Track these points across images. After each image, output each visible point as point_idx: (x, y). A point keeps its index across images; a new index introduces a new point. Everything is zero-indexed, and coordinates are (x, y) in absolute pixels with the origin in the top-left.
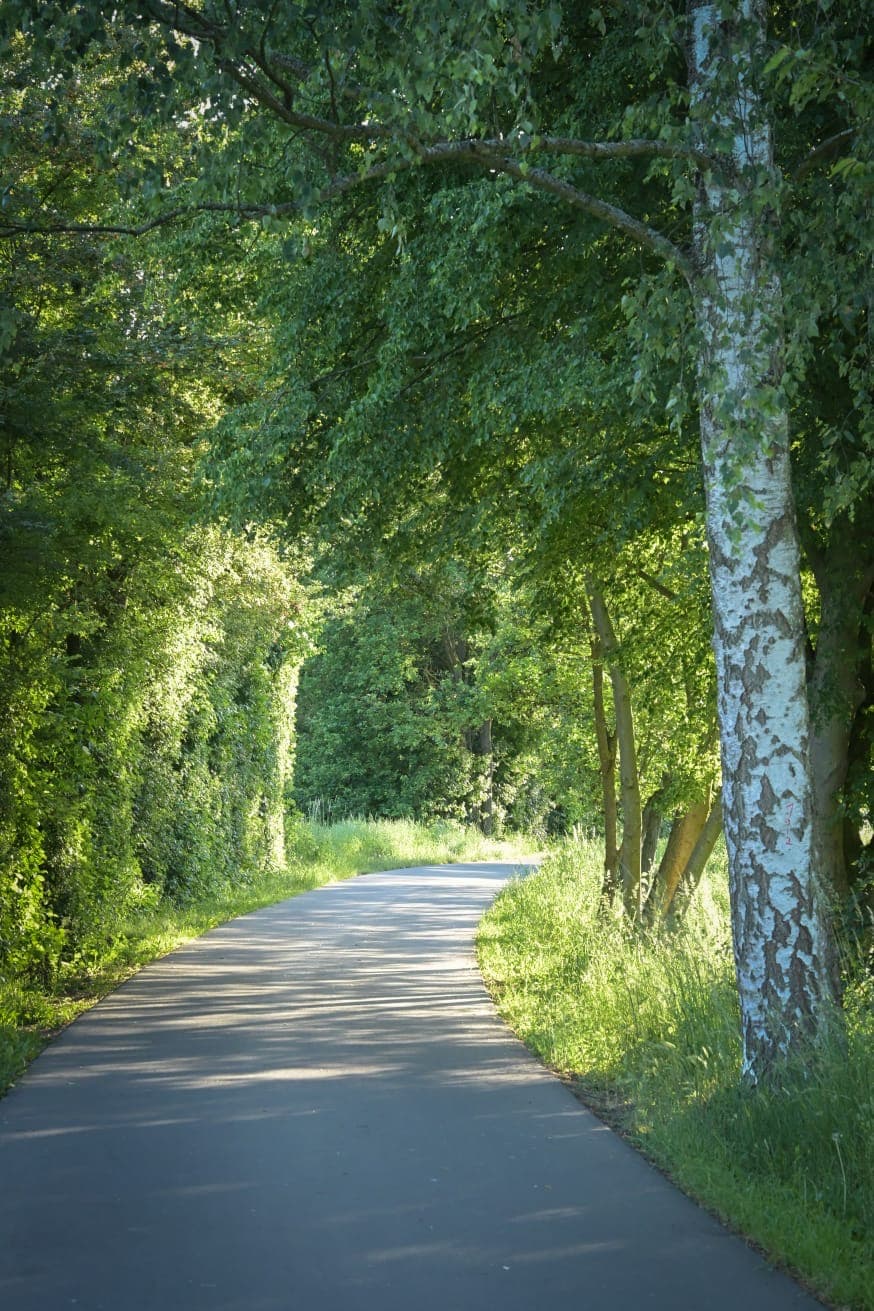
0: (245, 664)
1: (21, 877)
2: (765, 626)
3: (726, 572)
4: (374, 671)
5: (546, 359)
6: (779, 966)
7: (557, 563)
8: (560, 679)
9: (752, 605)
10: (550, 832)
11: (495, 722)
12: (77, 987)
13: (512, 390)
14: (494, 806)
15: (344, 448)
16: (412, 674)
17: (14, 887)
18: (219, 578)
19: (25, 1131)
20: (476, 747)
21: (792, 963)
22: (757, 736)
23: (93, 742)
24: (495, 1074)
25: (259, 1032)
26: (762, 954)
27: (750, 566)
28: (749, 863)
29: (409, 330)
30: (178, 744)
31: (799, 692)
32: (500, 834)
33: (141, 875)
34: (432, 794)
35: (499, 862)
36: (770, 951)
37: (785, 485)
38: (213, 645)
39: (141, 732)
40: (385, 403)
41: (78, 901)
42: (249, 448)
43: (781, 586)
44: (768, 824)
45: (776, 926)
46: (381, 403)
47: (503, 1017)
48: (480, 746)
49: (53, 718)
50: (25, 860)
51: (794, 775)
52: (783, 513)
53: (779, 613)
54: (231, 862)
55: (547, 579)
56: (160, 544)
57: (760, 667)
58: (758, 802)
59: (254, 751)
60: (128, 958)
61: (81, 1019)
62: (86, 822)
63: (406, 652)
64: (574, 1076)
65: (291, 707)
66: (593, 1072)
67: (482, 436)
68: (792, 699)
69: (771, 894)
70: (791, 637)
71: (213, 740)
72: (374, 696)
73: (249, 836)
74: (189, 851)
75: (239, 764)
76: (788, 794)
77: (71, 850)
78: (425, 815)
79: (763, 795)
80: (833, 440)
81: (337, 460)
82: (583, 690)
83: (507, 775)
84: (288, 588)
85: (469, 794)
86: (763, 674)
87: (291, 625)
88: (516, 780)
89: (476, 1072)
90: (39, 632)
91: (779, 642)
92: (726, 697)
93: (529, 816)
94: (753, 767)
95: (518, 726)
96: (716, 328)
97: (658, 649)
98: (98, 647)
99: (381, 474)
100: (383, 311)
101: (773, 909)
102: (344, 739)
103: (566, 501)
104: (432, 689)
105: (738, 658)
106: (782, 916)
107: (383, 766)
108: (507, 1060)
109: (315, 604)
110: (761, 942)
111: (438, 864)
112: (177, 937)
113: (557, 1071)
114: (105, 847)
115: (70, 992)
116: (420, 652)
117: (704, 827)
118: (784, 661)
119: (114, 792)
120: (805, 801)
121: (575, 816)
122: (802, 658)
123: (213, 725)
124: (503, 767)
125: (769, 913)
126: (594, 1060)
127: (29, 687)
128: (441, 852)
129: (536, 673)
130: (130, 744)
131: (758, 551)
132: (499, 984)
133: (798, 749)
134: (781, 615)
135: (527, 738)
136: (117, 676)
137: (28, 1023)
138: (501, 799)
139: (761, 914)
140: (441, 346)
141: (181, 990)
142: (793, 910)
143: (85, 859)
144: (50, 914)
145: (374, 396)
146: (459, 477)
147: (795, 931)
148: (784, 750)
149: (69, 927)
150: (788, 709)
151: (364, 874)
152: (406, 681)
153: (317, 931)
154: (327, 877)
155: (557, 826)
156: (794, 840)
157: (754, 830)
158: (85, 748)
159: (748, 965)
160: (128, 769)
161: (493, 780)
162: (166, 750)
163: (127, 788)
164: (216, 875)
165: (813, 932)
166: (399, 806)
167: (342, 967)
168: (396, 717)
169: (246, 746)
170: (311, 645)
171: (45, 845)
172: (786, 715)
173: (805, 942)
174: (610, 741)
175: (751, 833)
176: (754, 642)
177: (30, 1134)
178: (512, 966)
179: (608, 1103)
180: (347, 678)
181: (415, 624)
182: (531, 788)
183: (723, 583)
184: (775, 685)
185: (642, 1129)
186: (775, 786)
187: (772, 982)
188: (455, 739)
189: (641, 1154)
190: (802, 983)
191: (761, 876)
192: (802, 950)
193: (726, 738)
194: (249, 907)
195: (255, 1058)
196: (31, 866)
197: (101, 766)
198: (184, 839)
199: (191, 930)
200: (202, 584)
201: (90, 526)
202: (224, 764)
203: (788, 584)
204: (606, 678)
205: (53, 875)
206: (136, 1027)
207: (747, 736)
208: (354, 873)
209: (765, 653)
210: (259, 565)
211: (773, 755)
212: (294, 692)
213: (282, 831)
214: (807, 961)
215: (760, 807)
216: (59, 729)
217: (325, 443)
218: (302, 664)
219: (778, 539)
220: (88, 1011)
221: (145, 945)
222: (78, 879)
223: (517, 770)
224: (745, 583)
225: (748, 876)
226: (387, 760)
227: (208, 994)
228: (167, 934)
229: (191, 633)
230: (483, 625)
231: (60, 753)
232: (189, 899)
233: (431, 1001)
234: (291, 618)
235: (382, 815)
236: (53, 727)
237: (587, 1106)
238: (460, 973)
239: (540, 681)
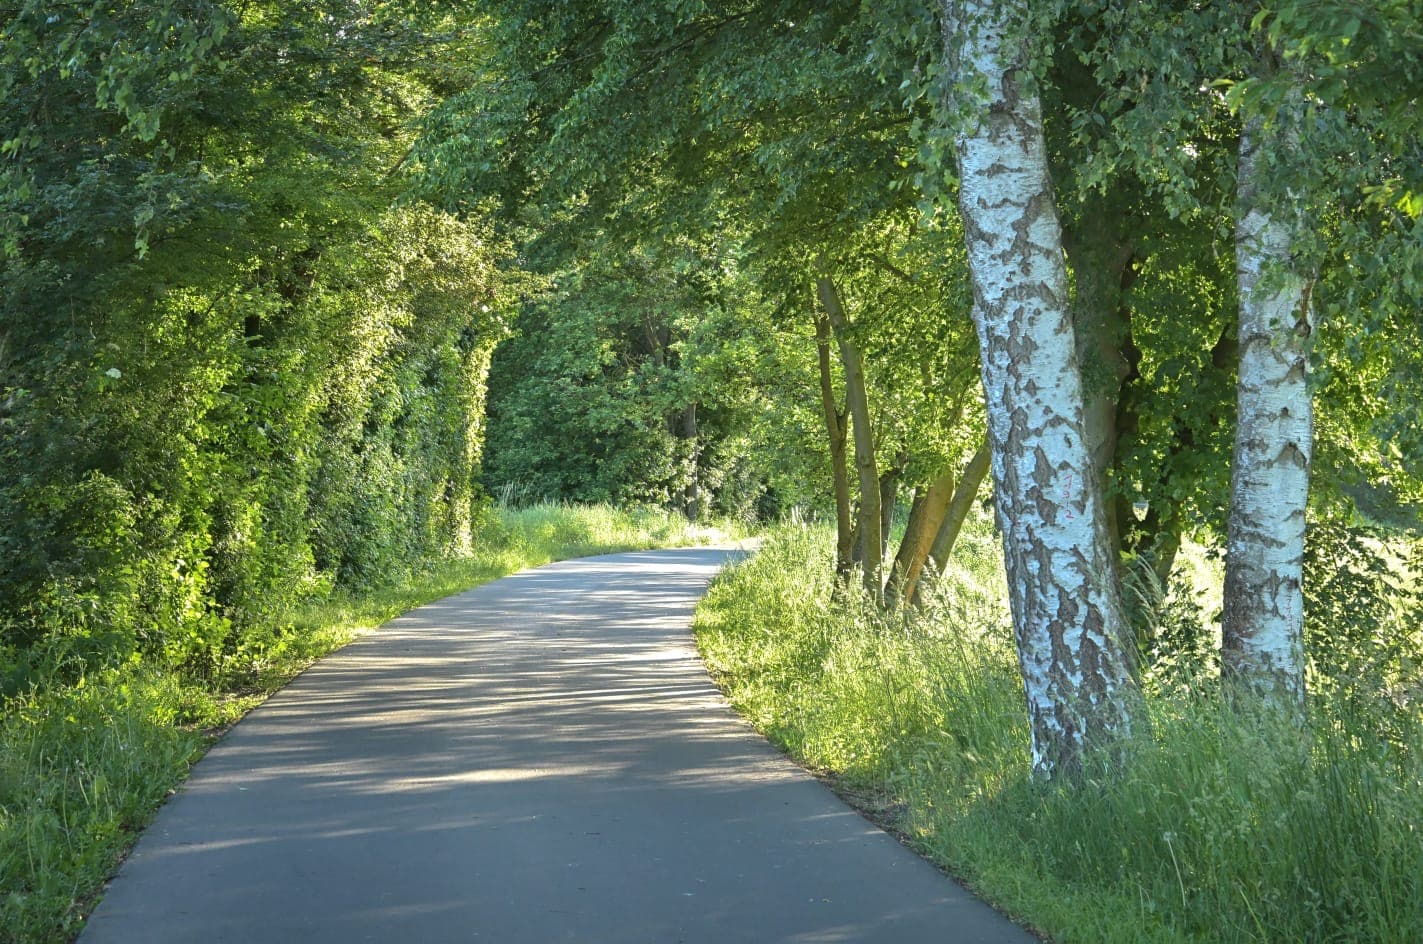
0: (435, 347)
1: (183, 563)
2: (1029, 297)
3: (984, 246)
4: (569, 355)
5: (778, 51)
6: (1068, 647)
7: (786, 243)
8: (782, 359)
9: (1014, 278)
10: (761, 518)
11: (700, 405)
12: (242, 683)
13: (745, 78)
14: (699, 490)
15: (567, 132)
16: (610, 357)
17: (175, 574)
18: (411, 263)
19: (190, 844)
20: (679, 429)
21: (1082, 644)
22: (1028, 407)
23: (269, 423)
24: (739, 772)
25: (457, 728)
26: (1047, 634)
27: (1009, 240)
28: (1027, 538)
29: (635, 25)
30: (360, 427)
31: (1071, 361)
32: (706, 520)
33: (314, 561)
34: (631, 478)
35: (706, 548)
36: (1056, 631)
37: (1041, 164)
38: (401, 328)
39: (321, 414)
40: (611, 91)
41: (244, 588)
42: (466, 134)
43: (1044, 260)
44: (1045, 497)
45: (1061, 604)
46: (607, 91)
47: (737, 710)
48: (683, 429)
49: (227, 400)
50: (189, 546)
51: (1070, 446)
52: (1041, 190)
53: (1044, 286)
54: (412, 549)
55: (776, 259)
56: (359, 227)
57: (1026, 338)
58: (1032, 474)
59: (442, 434)
60: (298, 650)
61: (248, 717)
62: (257, 505)
63: (604, 336)
64: (831, 774)
65: (481, 390)
66: (853, 769)
67: (714, 121)
68: (1063, 370)
69: (1053, 570)
70: (1058, 309)
71: (399, 422)
72: (569, 380)
73: (432, 521)
74: (366, 537)
75: (425, 447)
76: (1065, 466)
77: (239, 535)
78: (624, 499)
79: (1037, 467)
80: (1083, 122)
81: (560, 144)
82: (808, 369)
83: (713, 459)
84: (485, 272)
85: (671, 478)
86: (1030, 345)
87: (485, 309)
88: (722, 463)
89: (717, 771)
90: (220, 311)
91: (1044, 313)
92: (991, 367)
93: (738, 501)
94: (1024, 439)
95: (724, 410)
96: (961, 21)
97: (896, 326)
98: (279, 329)
99: (606, 158)
100: (608, 9)
101: (1057, 586)
102: (535, 422)
103: (803, 180)
104: (631, 373)
105: (1002, 328)
106: (1068, 594)
107: (577, 450)
108: (750, 757)
109: (511, 289)
110: (1046, 622)
111: (639, 550)
112: (351, 628)
113: (811, 768)
114: (274, 532)
115: (235, 687)
116: (619, 336)
117: (950, 506)
118: (1051, 332)
119: (288, 475)
120: (1084, 472)
121: (787, 500)
122: (1071, 329)
123: (398, 407)
124: (708, 451)
125: (1052, 591)
126: (853, 755)
127: (206, 366)
128: (643, 537)
129: (752, 352)
130: (308, 426)
131: (1015, 226)
132: (726, 674)
133: (1073, 420)
134: (1046, 287)
135: (734, 421)
136: (299, 357)
137: (187, 721)
138: (707, 483)
139: (1044, 591)
140: (669, 40)
141: (363, 685)
142: (1080, 586)
143: (253, 544)
144: (212, 603)
145: (600, 85)
146: (686, 162)
147: (1083, 610)
148: (1057, 421)
149: (232, 617)
150: (1059, 380)
151: (557, 560)
152: (603, 365)
153: (511, 621)
154: (517, 564)
155: (769, 510)
156: (1075, 513)
157: (1030, 503)
158: (260, 429)
159: (1032, 646)
160: (304, 450)
161: (698, 464)
162: (346, 432)
163: (303, 471)
164: (396, 562)
165: (1103, 611)
166: (595, 490)
167: (545, 658)
168: (592, 400)
169: (433, 429)
170: (506, 329)
171: (211, 530)
172: (1058, 386)
173: (1095, 621)
174: (841, 420)
175: (1026, 507)
176: (1018, 313)
177: (196, 848)
178: (738, 656)
179: (876, 803)
180: (539, 362)
181: (613, 309)
182: (739, 472)
183: (981, 256)
184: (1043, 356)
185: (923, 832)
186: (1050, 458)
187: (1061, 665)
188: (657, 422)
189: (928, 860)
190: (1095, 668)
191: (1041, 551)
192: (1092, 630)
193: (993, 409)
194: (433, 596)
195: (452, 758)
196: (196, 551)
197: (276, 449)
198: (362, 524)
199: (370, 621)
200: (393, 268)
201: (283, 209)
202: (408, 447)
203: (1051, 257)
204: (834, 358)
205: (218, 560)
206: (314, 725)
207: (1016, 407)
208: (548, 560)
209: (1031, 324)
210: (454, 250)
211: (1045, 426)
212: (484, 375)
213: (468, 516)
214: (1099, 641)
215: (1035, 479)
216: (233, 409)
217: (547, 129)
218: (495, 347)
219: (1037, 214)
220: (257, 708)
221: (319, 635)
222: (245, 566)
223: (724, 453)
224: (1005, 257)
225: (1026, 551)
226: (582, 444)
227: (395, 688)
228: (342, 625)
229: (379, 316)
230: (712, 302)
231: (232, 434)
232: (364, 588)
233: (649, 693)
234: (485, 302)
235: (576, 500)
236: (227, 407)
237: (854, 808)
238: (679, 663)
239: (757, 361)
